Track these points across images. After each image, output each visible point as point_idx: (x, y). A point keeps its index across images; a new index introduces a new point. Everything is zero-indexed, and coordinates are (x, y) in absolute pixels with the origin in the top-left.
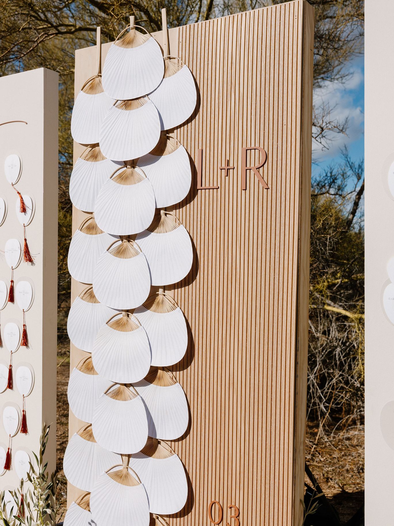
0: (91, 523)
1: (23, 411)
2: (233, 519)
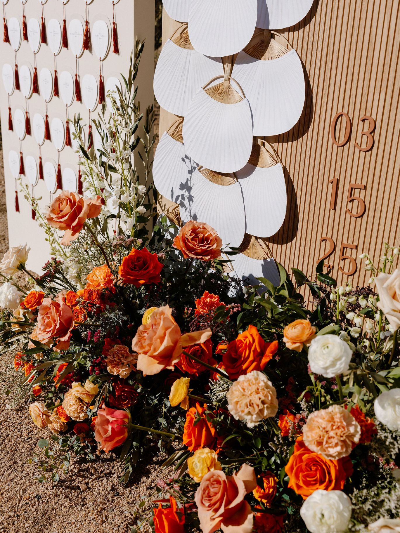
0: (185, 158)
1: (114, 23)
2: (365, 137)
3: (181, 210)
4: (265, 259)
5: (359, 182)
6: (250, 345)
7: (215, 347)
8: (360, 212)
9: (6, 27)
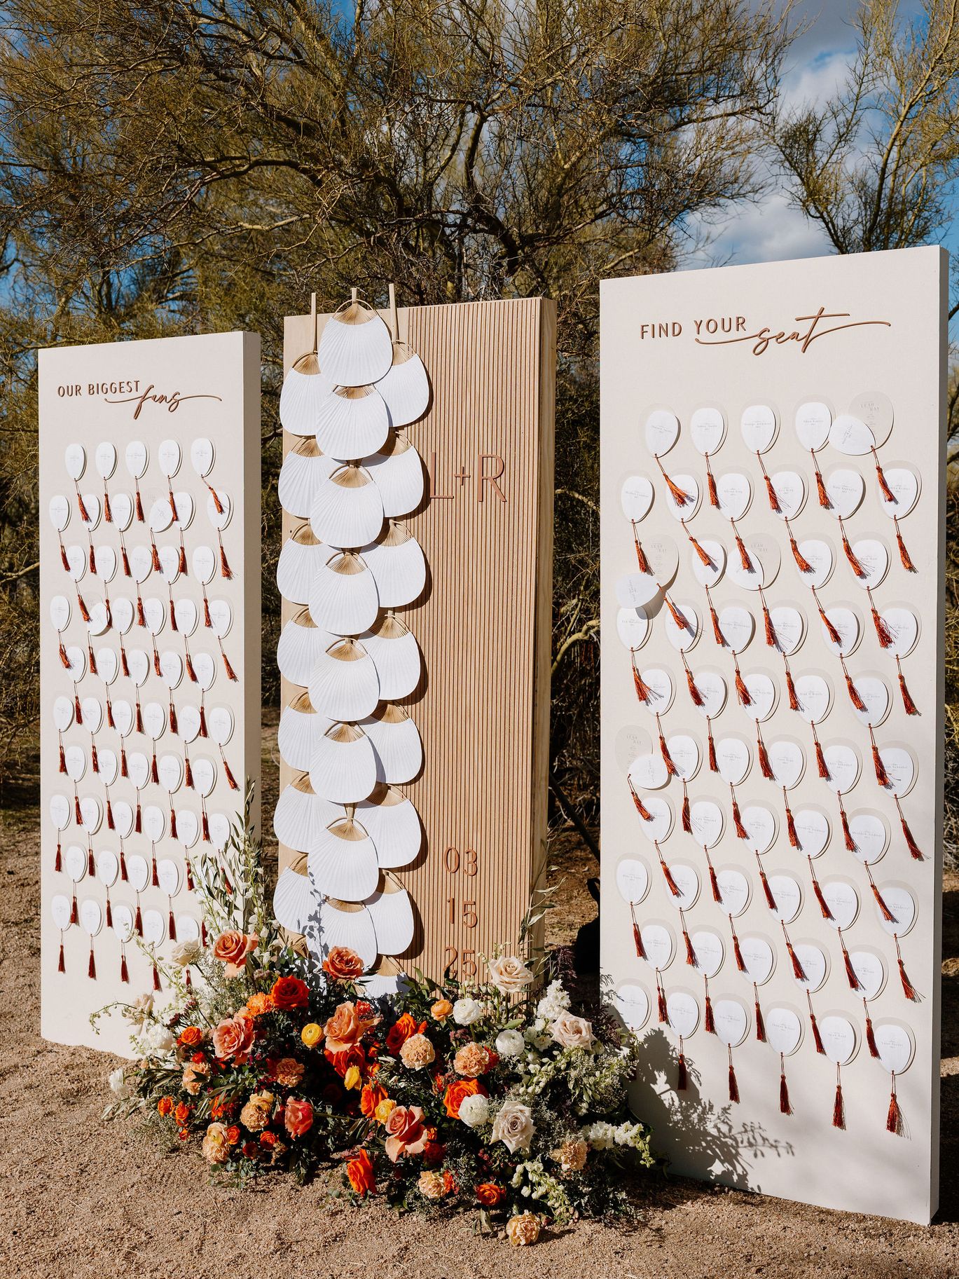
0: (314, 892)
2: (470, 865)
3: (308, 941)
4: (398, 976)
5: (469, 899)
6: (408, 1025)
7: (367, 1052)
8: (473, 923)
9: (63, 757)
